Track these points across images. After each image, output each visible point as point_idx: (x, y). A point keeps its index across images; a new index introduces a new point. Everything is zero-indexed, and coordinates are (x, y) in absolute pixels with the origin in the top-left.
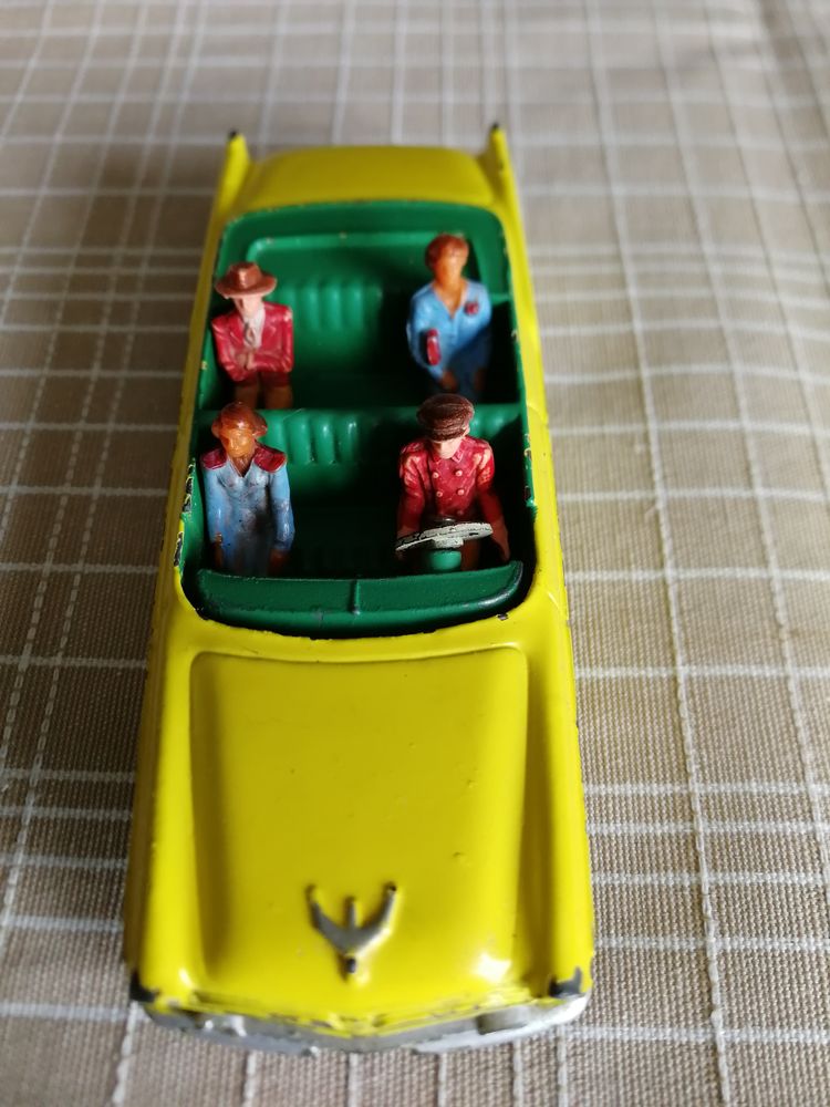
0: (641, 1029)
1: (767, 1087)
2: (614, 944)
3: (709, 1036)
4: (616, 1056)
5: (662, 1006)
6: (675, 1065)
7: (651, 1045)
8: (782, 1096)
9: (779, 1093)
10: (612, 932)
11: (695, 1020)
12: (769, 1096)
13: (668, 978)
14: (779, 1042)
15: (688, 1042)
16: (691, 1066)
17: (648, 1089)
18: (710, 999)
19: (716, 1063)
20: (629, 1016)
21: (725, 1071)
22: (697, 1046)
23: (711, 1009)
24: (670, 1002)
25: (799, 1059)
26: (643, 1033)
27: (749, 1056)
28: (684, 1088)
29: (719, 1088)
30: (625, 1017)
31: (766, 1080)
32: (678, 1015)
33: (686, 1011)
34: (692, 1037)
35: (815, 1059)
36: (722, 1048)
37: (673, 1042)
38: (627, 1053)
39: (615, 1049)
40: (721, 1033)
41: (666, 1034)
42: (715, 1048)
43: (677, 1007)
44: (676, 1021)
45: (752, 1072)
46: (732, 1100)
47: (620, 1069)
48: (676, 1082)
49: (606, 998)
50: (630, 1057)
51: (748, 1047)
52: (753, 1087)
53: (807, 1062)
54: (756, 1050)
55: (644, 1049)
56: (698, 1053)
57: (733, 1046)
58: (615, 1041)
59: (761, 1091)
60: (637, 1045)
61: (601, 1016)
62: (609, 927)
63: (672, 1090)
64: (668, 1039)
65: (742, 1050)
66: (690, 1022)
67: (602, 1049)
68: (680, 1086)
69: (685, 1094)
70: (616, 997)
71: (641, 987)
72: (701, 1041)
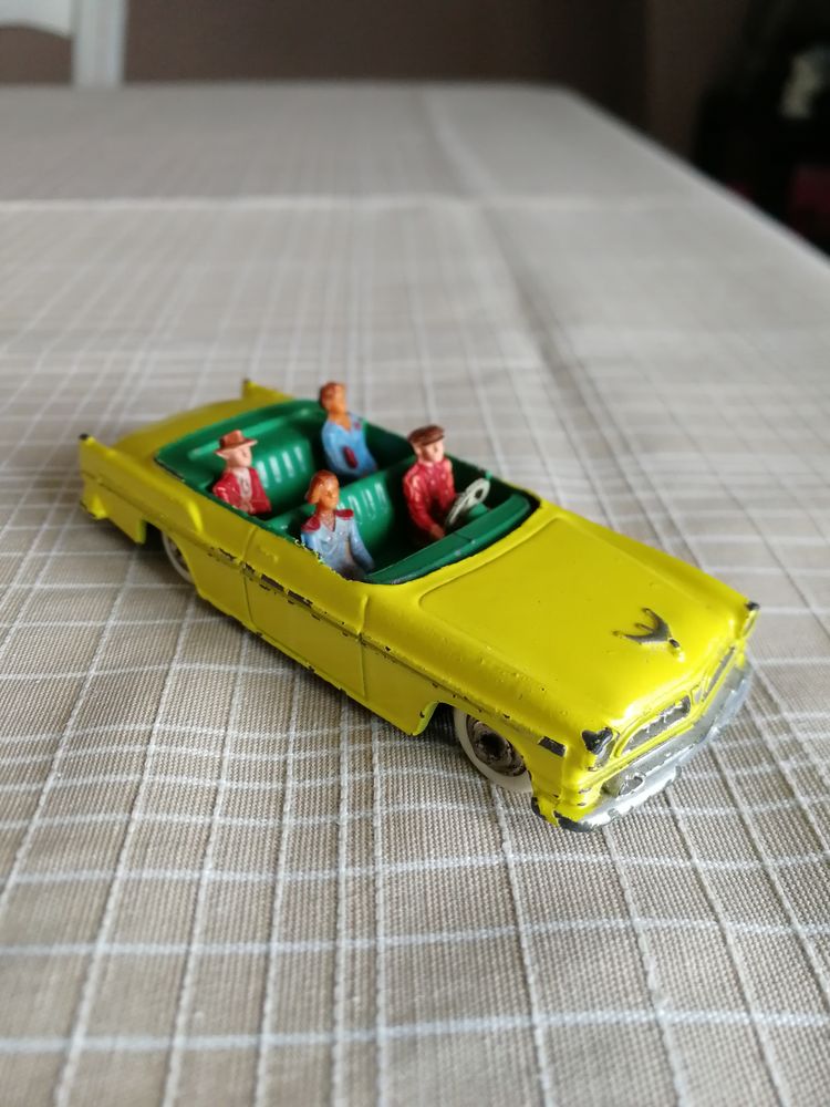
0: (445, 860)
1: (550, 889)
2: (423, 806)
3: (501, 859)
4: (425, 881)
5: (462, 843)
6: (474, 882)
7: (454, 871)
8: (563, 894)
9: (560, 892)
10: (422, 799)
11: (490, 851)
12: (552, 894)
13: (466, 826)
14: (559, 860)
15: (485, 866)
16: (487, 881)
17: (452, 900)
18: (501, 837)
19: (507, 877)
20: (435, 852)
21: (514, 881)
22: (492, 868)
23: (502, 841)
24: (469, 840)
25: (575, 870)
26: (447, 863)
27: (535, 870)
28: (482, 896)
29: (510, 892)
30: (432, 852)
31: (549, 884)
32: (475, 848)
33: (482, 845)
34: (488, 861)
35: (588, 870)
36: (512, 865)
37: (472, 866)
38: (434, 878)
39: (424, 876)
40: (510, 856)
41: (467, 861)
42: (506, 867)
43: (475, 843)
44: (474, 852)
45: (537, 880)
46: (521, 899)
47: (428, 889)
48: (475, 893)
49: (416, 842)
50: (437, 880)
51: (533, 864)
52: (539, 890)
53: (582, 872)
54: (540, 866)
55: (448, 874)
56: (493, 872)
57: (521, 864)
58: (424, 871)
59: (545, 892)
60: (443, 872)
61: (412, 855)
62: (419, 797)
63: (472, 898)
64: (469, 865)
65: (528, 867)
66: (486, 851)
67: (413, 878)
68: (478, 896)
69: (483, 900)
70: (425, 839)
71: (445, 831)
72: (495, 863)
